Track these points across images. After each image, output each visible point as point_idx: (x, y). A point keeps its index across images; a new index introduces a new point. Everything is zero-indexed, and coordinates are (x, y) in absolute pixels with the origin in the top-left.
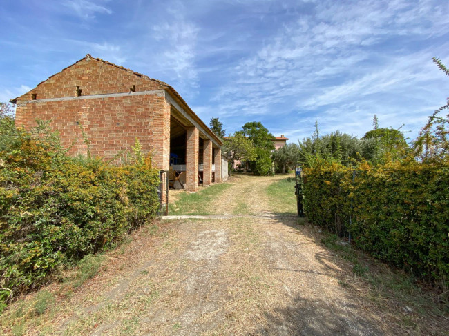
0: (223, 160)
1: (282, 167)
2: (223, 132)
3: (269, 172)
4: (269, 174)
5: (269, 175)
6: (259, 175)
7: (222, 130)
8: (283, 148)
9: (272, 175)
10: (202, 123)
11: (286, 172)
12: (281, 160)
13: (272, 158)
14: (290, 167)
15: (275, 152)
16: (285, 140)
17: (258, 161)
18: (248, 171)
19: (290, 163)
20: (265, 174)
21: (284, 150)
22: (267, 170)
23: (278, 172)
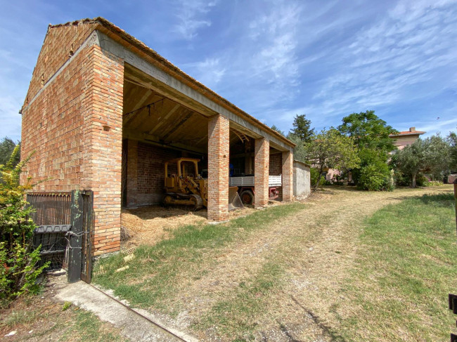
0: (298, 170)
1: (411, 176)
2: (311, 132)
3: (384, 185)
4: (385, 187)
5: (385, 189)
6: (366, 189)
7: (309, 130)
8: (413, 147)
9: (391, 190)
10: (248, 116)
11: (419, 184)
12: (409, 167)
13: (391, 164)
14: (425, 177)
15: (397, 153)
16: (417, 135)
17: (365, 169)
18: (350, 184)
19: (428, 171)
20: (375, 189)
21: (415, 151)
22: (379, 182)
23: (401, 185)
